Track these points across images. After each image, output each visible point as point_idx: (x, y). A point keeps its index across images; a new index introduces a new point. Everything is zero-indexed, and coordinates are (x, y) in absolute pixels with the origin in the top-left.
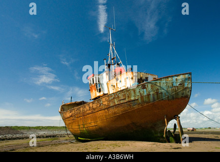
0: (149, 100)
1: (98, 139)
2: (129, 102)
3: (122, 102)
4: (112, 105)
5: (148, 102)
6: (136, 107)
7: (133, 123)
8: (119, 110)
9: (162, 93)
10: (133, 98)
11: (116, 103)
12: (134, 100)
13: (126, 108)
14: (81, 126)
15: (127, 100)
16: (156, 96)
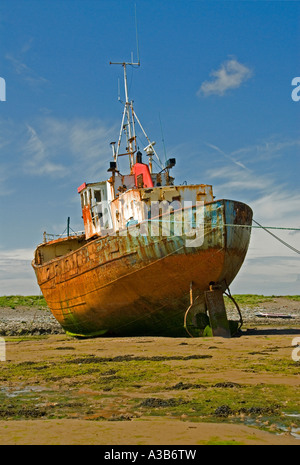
0: (155, 254)
1: (98, 333)
2: (124, 257)
3: (115, 256)
4: (101, 262)
5: (153, 259)
6: (137, 267)
7: (143, 298)
8: (112, 273)
9: (172, 241)
10: (129, 251)
11: (107, 259)
12: (132, 254)
13: (122, 269)
14: (64, 304)
15: (121, 254)
16: (163, 247)
